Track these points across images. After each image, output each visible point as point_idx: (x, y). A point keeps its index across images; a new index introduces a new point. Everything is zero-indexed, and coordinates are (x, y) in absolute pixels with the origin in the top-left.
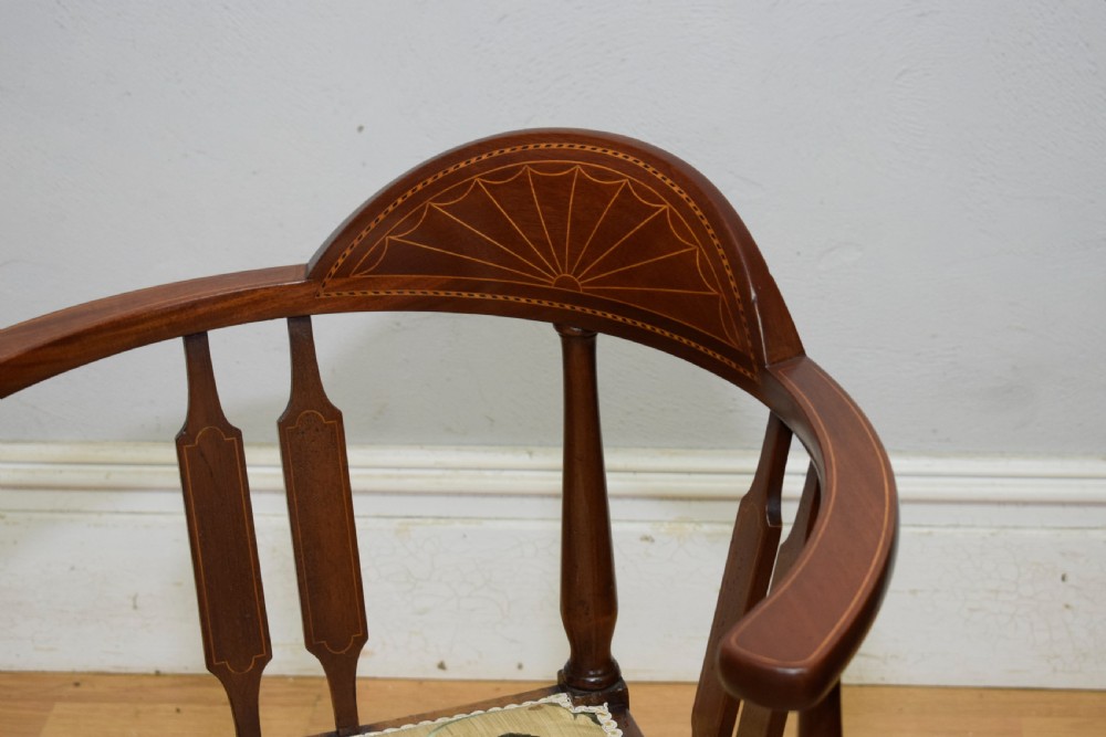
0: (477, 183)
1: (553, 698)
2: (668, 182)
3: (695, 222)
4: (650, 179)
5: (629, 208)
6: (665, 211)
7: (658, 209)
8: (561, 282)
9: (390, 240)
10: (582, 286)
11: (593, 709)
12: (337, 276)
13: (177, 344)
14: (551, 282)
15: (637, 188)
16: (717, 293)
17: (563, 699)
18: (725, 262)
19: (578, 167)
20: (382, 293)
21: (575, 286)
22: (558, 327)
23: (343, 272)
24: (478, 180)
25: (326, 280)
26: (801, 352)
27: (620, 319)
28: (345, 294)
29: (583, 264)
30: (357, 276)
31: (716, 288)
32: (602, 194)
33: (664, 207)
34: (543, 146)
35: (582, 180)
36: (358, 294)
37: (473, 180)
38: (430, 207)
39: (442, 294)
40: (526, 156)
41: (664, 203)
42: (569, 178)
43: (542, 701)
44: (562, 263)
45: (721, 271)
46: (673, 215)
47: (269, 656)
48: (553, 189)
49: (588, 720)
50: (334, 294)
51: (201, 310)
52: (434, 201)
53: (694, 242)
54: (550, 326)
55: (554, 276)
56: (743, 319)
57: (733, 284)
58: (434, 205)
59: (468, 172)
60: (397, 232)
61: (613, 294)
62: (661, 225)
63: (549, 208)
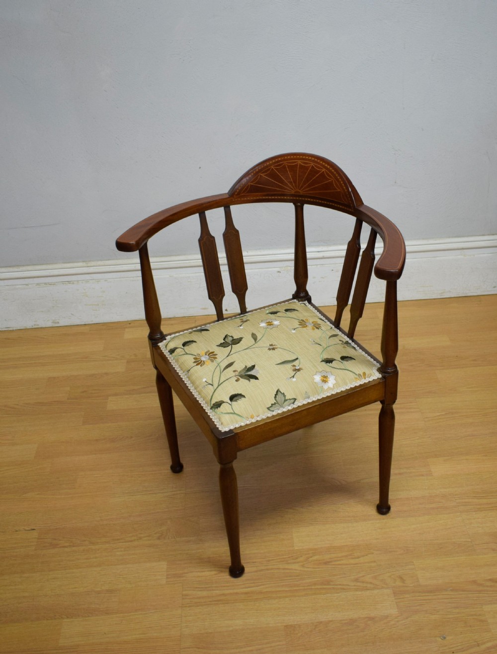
0: (272, 168)
1: (293, 301)
2: (324, 164)
3: (332, 173)
4: (319, 163)
5: (314, 171)
6: (323, 172)
7: (321, 171)
8: (296, 192)
9: (250, 184)
10: (301, 193)
11: (304, 302)
12: (237, 194)
13: (197, 215)
14: (293, 192)
15: (316, 166)
17: (295, 300)
18: (342, 182)
19: (299, 162)
20: (248, 199)
21: (299, 192)
22: (294, 204)
23: (239, 194)
25: (234, 196)
26: (363, 204)
27: (312, 200)
28: (239, 199)
29: (302, 187)
30: (242, 194)
31: (340, 189)
32: (307, 168)
34: (289, 157)
35: (300, 165)
36: (242, 199)
39: (264, 198)
40: (285, 160)
41: (322, 169)
42: (297, 165)
43: (290, 302)
44: (296, 187)
45: (341, 185)
46: (326, 172)
47: (224, 295)
48: (293, 168)
49: (303, 305)
50: (236, 200)
51: (204, 205)
52: (262, 173)
53: (332, 178)
54: (292, 204)
55: (294, 190)
56: (348, 196)
57: (344, 188)
58: (261, 174)
59: (270, 165)
60: (252, 182)
61: (310, 194)
62: (323, 175)
63: (292, 173)
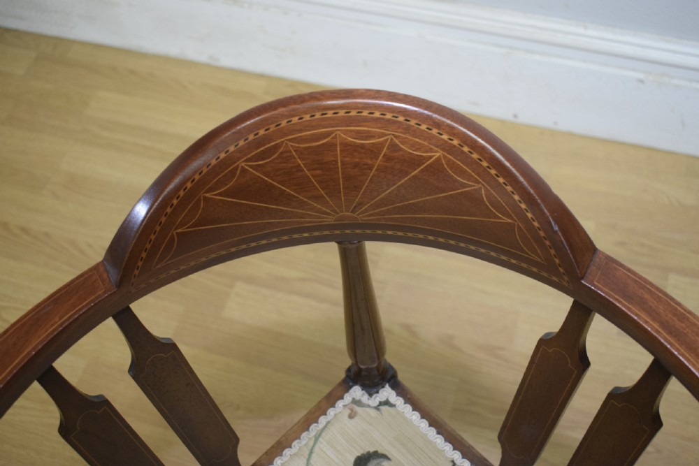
0: (242, 167)
3: (473, 164)
4: (414, 132)
6: (438, 159)
7: (431, 157)
9: (177, 233)
10: (361, 218)
11: (383, 394)
13: (34, 387)
14: (330, 220)
15: (404, 141)
16: (510, 221)
17: (357, 391)
18: (517, 198)
19: (338, 132)
21: (353, 219)
23: (146, 269)
24: (243, 164)
25: (134, 280)
26: (594, 248)
28: (152, 280)
29: (359, 206)
30: (159, 266)
31: (510, 217)
33: (438, 155)
35: (345, 144)
36: (162, 275)
37: (238, 166)
38: (205, 198)
40: (283, 134)
41: (436, 152)
42: (331, 146)
44: (339, 207)
45: (513, 205)
46: (448, 161)
48: (318, 156)
50: (143, 286)
52: (207, 192)
53: (479, 182)
55: (334, 216)
56: (547, 242)
57: (529, 215)
58: (208, 195)
60: (181, 225)
61: (392, 219)
62: (436, 168)
63: (318, 172)
